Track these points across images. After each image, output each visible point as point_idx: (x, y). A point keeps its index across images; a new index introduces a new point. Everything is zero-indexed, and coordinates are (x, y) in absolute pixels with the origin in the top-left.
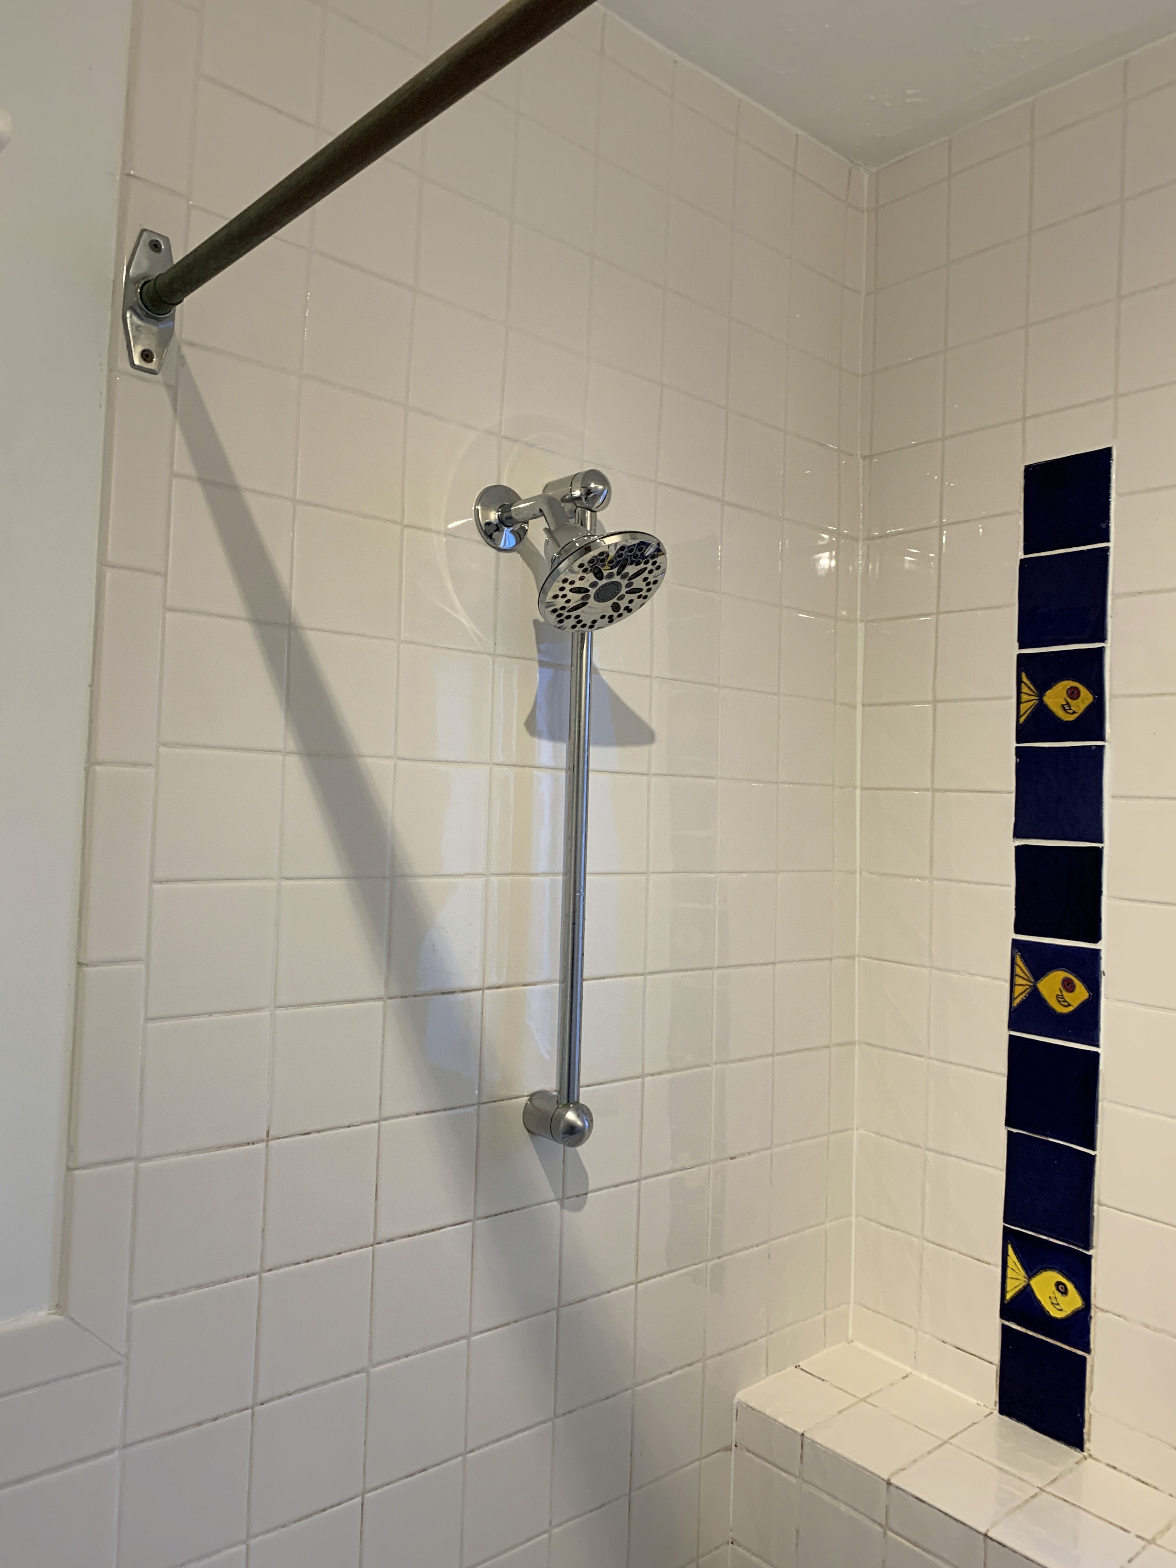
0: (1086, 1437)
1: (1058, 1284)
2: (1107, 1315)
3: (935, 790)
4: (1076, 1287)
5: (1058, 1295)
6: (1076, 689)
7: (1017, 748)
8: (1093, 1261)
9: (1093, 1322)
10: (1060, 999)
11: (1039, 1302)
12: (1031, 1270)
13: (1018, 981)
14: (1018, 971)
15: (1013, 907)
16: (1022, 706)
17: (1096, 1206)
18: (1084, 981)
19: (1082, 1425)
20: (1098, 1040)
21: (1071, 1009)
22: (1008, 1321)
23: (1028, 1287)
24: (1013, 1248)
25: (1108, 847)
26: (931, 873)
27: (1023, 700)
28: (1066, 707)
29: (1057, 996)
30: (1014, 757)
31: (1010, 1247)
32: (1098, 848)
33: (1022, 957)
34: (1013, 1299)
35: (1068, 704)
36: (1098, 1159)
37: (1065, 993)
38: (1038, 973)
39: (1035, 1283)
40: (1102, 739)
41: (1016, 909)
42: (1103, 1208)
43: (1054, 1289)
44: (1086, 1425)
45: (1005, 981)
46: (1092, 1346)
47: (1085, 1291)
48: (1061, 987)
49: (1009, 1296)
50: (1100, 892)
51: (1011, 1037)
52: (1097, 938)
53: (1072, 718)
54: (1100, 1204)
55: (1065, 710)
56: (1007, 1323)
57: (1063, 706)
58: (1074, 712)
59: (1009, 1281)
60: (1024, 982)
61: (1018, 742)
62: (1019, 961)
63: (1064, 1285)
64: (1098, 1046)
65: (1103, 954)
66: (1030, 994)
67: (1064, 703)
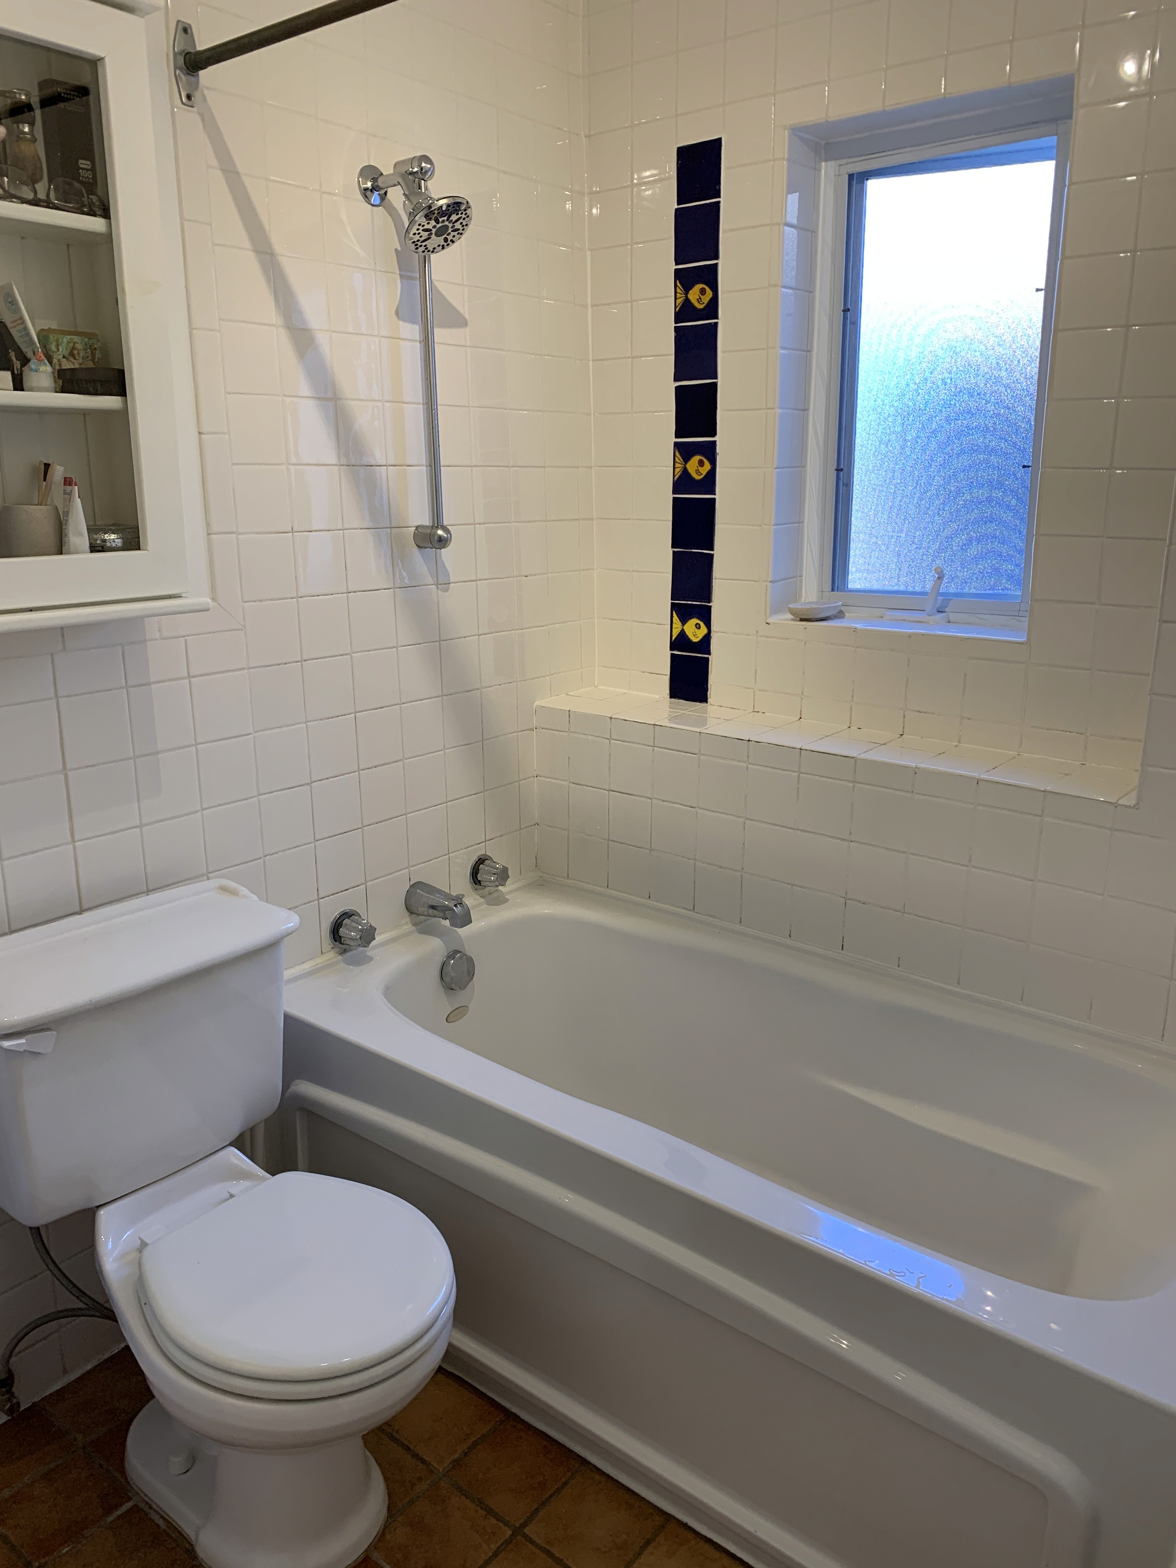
0: (708, 696)
1: (697, 624)
2: (718, 634)
3: (633, 358)
4: (705, 624)
5: (696, 630)
6: (704, 289)
7: (675, 327)
8: (712, 609)
9: (712, 639)
10: (698, 472)
11: (688, 636)
12: (684, 621)
13: (677, 465)
14: (677, 460)
15: (674, 423)
16: (677, 300)
17: (714, 580)
18: (709, 460)
19: (707, 690)
20: (715, 491)
21: (702, 476)
22: (673, 651)
23: (683, 629)
24: (676, 612)
25: (721, 381)
26: (632, 409)
27: (678, 297)
28: (699, 300)
29: (696, 470)
30: (674, 333)
31: (674, 612)
32: (715, 382)
33: (679, 451)
34: (676, 639)
35: (700, 298)
36: (715, 555)
37: (700, 468)
38: (686, 459)
39: (685, 628)
40: (717, 318)
41: (676, 424)
42: (717, 580)
43: (694, 627)
44: (709, 691)
45: (671, 467)
46: (711, 651)
47: (708, 625)
48: (697, 465)
49: (673, 638)
50: (716, 408)
51: (674, 498)
52: (714, 434)
53: (702, 307)
54: (716, 579)
55: (699, 302)
56: (673, 652)
57: (698, 299)
58: (703, 303)
59: (673, 630)
60: (680, 465)
61: (675, 323)
62: (677, 454)
63: (699, 624)
64: (715, 494)
65: (718, 443)
66: (683, 472)
67: (698, 298)
